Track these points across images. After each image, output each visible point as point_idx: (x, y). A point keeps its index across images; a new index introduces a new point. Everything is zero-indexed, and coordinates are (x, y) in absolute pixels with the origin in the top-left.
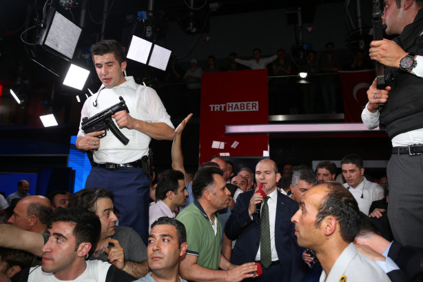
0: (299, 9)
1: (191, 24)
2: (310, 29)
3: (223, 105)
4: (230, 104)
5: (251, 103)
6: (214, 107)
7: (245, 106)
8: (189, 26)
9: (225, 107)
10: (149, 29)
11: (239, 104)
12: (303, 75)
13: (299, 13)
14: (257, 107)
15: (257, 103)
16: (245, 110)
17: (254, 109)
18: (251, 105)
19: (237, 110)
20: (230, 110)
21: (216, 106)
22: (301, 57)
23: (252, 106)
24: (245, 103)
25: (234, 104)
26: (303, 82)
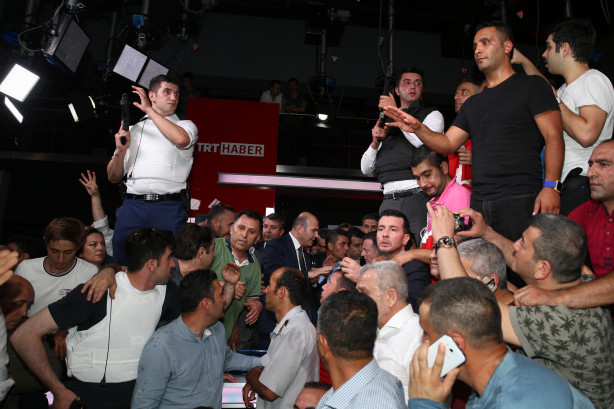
0: (324, 31)
1: (184, 29)
2: (335, 59)
3: (216, 145)
4: (226, 145)
5: (255, 145)
6: (203, 146)
7: (247, 149)
8: (180, 31)
9: (219, 148)
10: (142, 36)
11: (238, 145)
12: (323, 117)
13: (324, 36)
14: (262, 152)
15: (263, 146)
16: (246, 154)
17: (258, 155)
18: (254, 149)
19: (234, 153)
20: (226, 153)
21: (206, 144)
22: (322, 93)
23: (256, 150)
24: (247, 145)
25: (232, 145)
26: (322, 125)
